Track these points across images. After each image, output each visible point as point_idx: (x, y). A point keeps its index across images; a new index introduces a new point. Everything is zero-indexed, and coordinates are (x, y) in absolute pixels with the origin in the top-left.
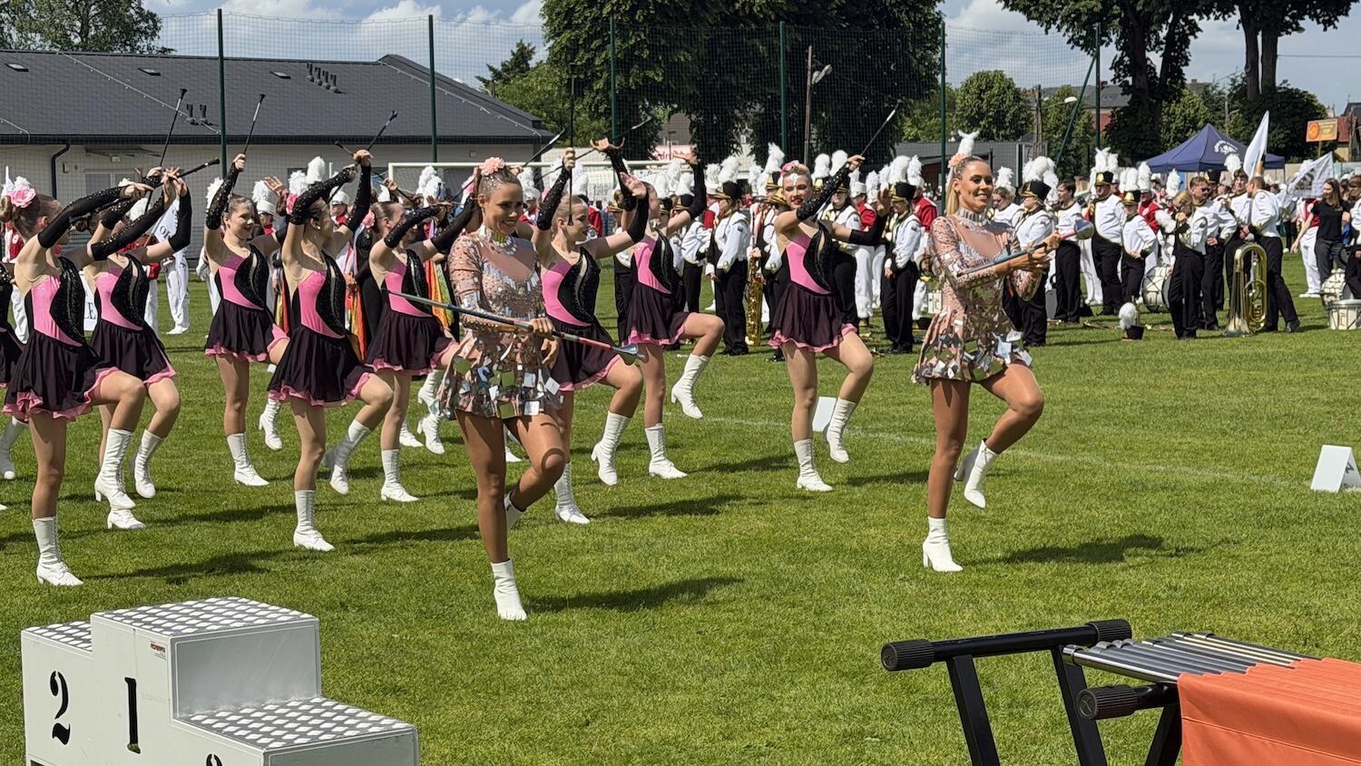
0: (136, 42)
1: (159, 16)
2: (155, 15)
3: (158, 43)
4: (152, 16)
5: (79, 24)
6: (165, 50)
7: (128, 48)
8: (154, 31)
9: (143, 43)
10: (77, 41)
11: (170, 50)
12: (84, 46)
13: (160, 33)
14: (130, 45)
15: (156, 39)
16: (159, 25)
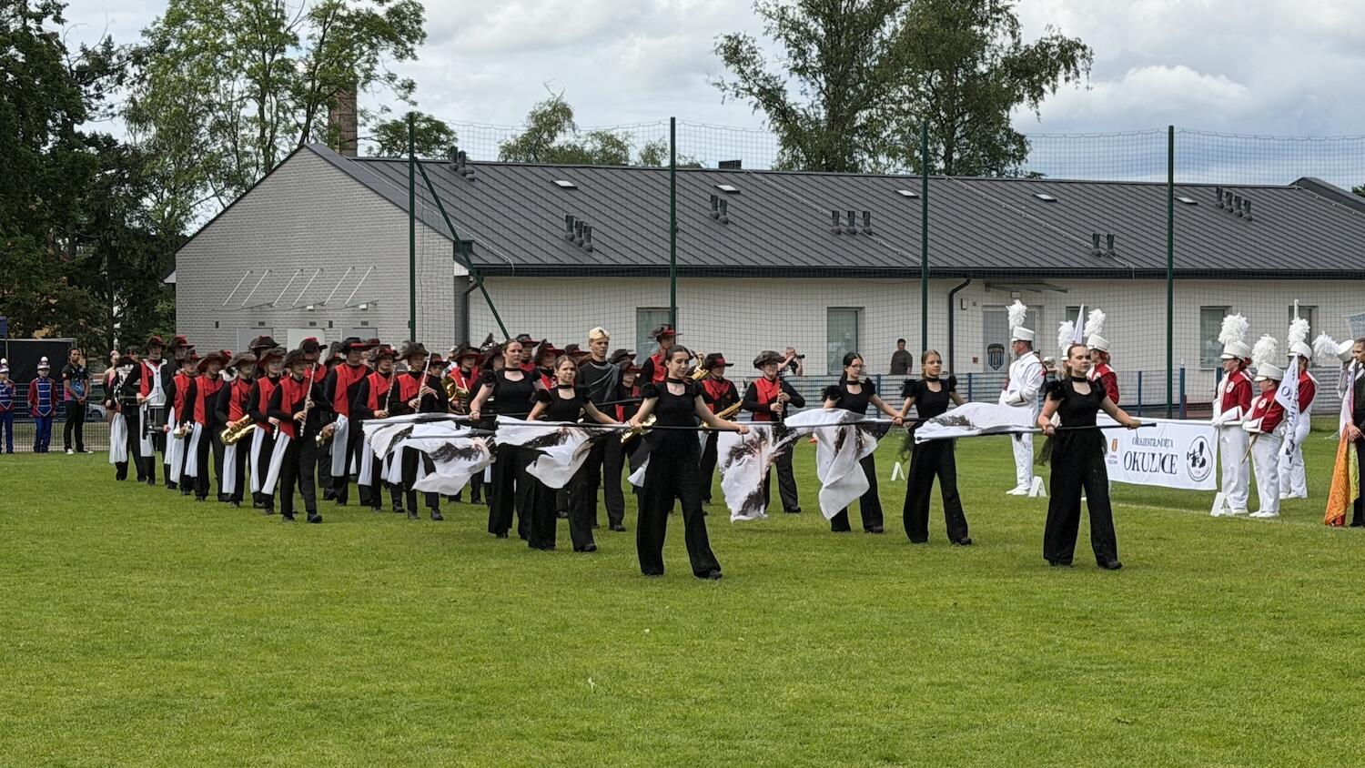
0: (1003, 165)
1: (1028, 139)
2: (1023, 137)
3: (1026, 167)
4: (1020, 140)
5: (943, 148)
6: (1034, 174)
7: (994, 173)
8: (1020, 155)
9: (1010, 167)
10: (941, 165)
11: (1039, 175)
12: (948, 171)
13: (1028, 157)
14: (997, 170)
15: (1023, 163)
16: (1027, 148)
